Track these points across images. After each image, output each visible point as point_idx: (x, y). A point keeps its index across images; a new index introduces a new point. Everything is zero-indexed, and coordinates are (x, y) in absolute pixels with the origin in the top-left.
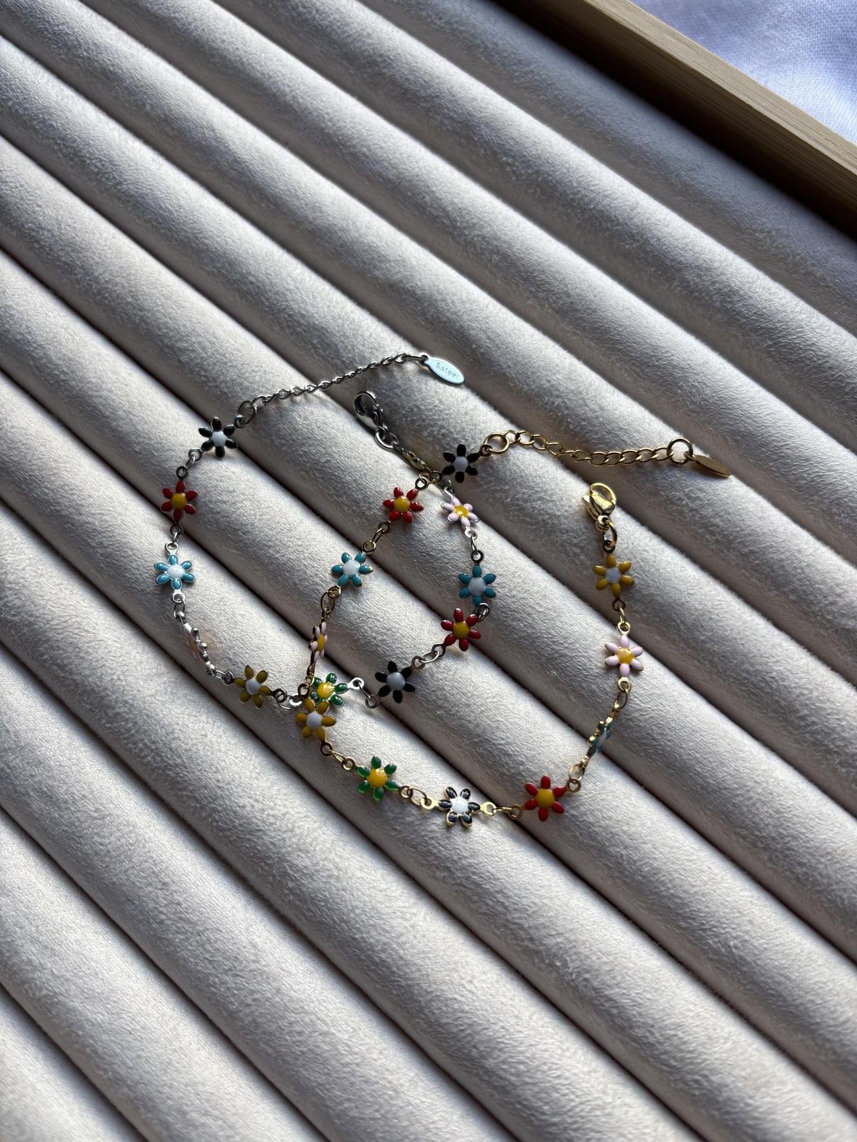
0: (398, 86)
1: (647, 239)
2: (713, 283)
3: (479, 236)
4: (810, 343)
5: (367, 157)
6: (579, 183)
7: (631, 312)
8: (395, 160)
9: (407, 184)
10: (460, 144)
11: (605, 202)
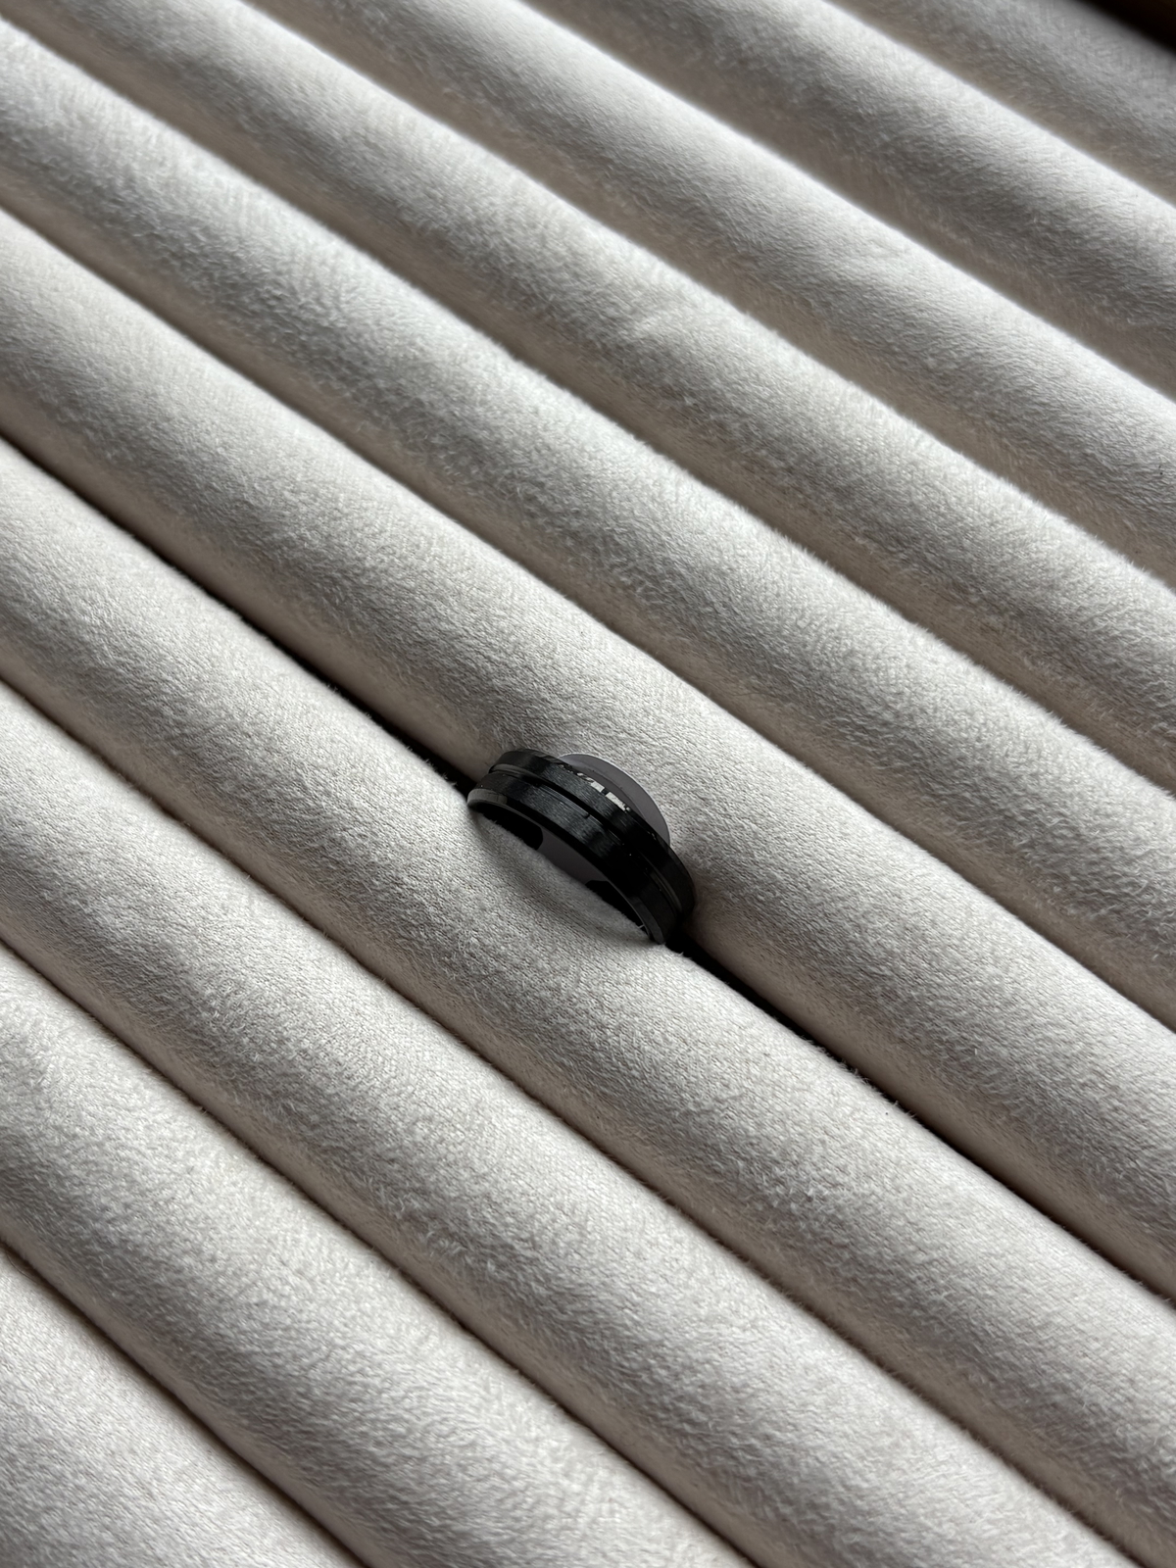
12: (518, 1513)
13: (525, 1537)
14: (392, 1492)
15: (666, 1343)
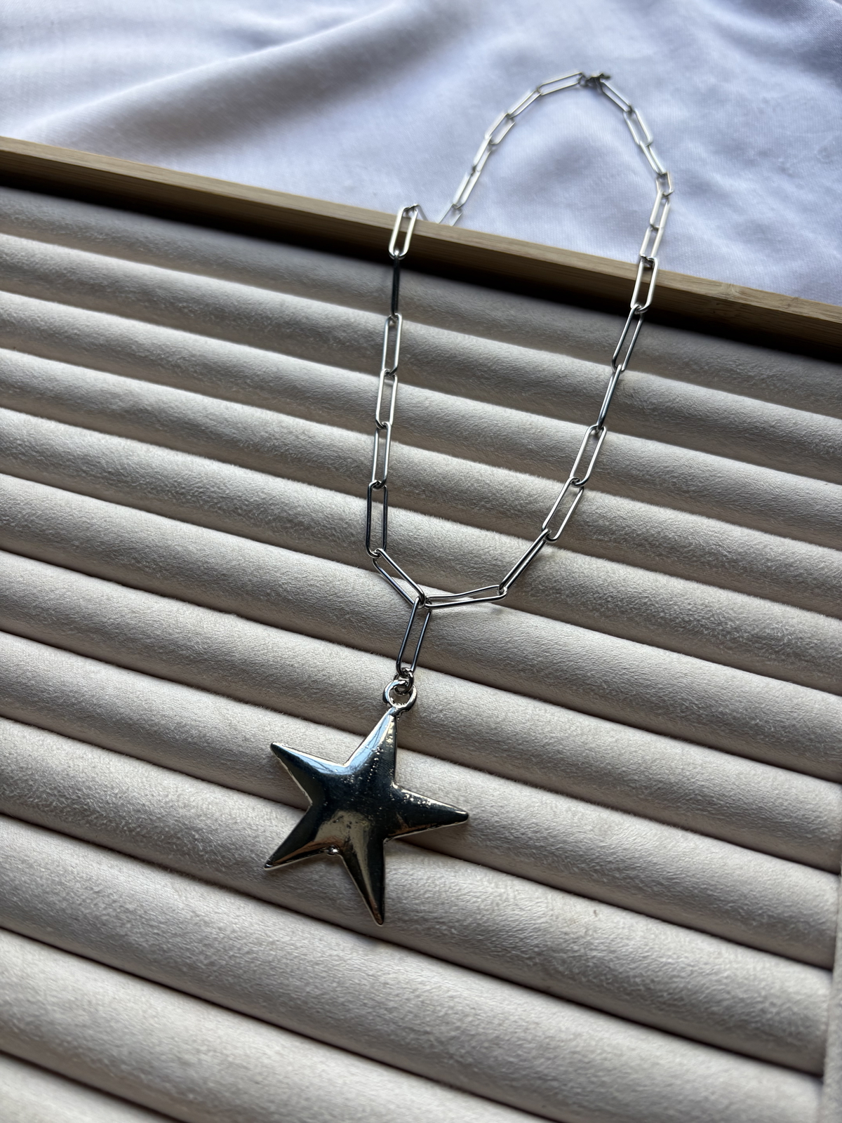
0: (86, 284)
1: (300, 321)
2: (356, 332)
3: (180, 358)
4: (434, 346)
5: (78, 335)
6: (238, 302)
7: (307, 370)
8: (101, 331)
9: (115, 343)
10: (146, 307)
11: (261, 308)
12: (487, 908)
13: (493, 916)
14: (436, 920)
15: (514, 822)
